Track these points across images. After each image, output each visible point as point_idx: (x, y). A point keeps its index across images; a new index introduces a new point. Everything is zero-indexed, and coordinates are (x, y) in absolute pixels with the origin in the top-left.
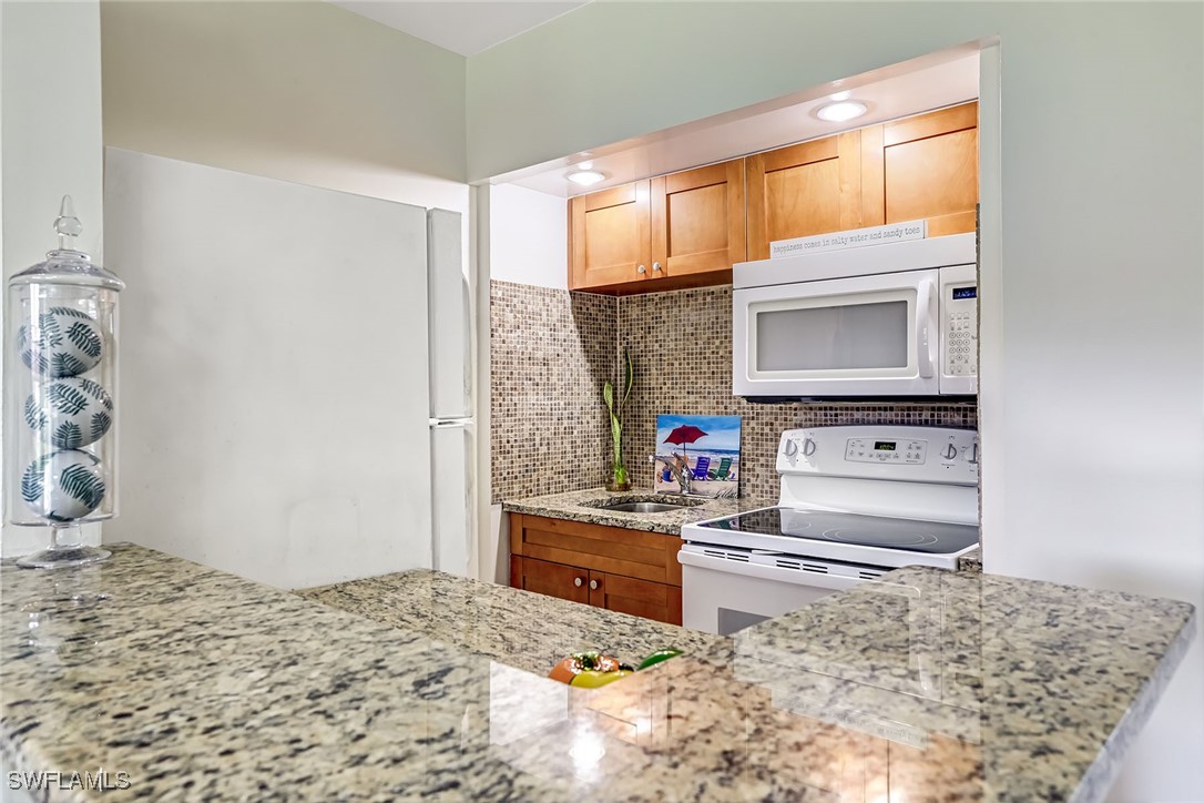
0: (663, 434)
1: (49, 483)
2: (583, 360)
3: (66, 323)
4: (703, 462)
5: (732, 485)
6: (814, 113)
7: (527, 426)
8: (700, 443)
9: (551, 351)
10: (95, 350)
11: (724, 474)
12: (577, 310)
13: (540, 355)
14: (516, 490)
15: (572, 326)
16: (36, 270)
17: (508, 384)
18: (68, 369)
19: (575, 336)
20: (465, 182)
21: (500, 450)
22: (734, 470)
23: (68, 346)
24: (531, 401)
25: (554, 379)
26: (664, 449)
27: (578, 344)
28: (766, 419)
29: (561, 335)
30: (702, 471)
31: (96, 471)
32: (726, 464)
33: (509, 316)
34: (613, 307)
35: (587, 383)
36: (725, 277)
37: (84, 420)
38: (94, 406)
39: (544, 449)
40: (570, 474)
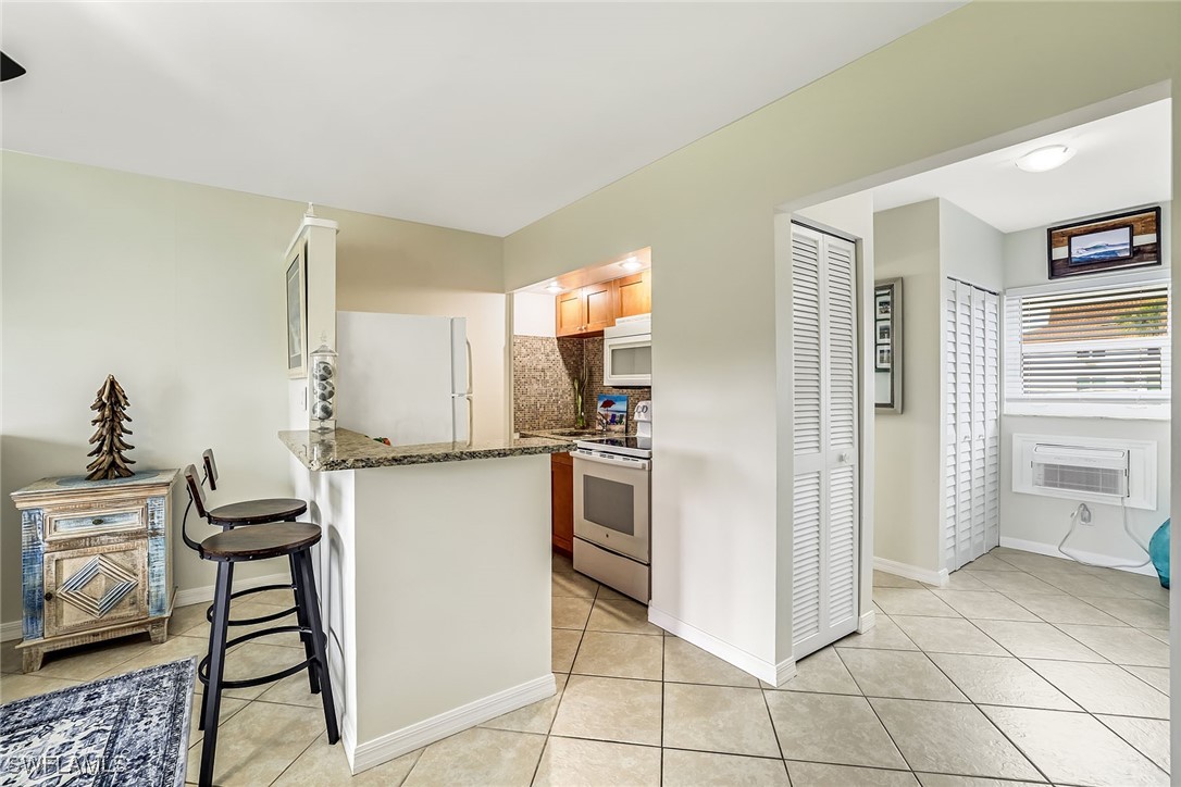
0: (600, 404)
1: (318, 409)
2: (564, 369)
3: (322, 366)
4: (614, 416)
5: (623, 427)
6: (621, 265)
7: (533, 399)
8: (613, 407)
9: (546, 365)
10: (330, 373)
11: (620, 422)
12: (561, 347)
13: (540, 367)
14: (527, 426)
15: (558, 354)
16: (316, 352)
17: (523, 380)
18: (324, 378)
19: (560, 358)
20: (503, 293)
21: (518, 409)
22: (624, 420)
23: (322, 372)
24: (535, 388)
25: (547, 378)
26: (600, 410)
27: (561, 361)
28: (637, 396)
29: (552, 358)
30: (613, 421)
31: (330, 407)
32: (622, 417)
33: (523, 350)
34: (582, 344)
35: (566, 379)
36: (601, 333)
37: (326, 392)
38: (329, 389)
39: (542, 409)
40: (556, 421)
